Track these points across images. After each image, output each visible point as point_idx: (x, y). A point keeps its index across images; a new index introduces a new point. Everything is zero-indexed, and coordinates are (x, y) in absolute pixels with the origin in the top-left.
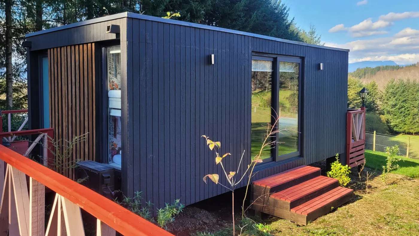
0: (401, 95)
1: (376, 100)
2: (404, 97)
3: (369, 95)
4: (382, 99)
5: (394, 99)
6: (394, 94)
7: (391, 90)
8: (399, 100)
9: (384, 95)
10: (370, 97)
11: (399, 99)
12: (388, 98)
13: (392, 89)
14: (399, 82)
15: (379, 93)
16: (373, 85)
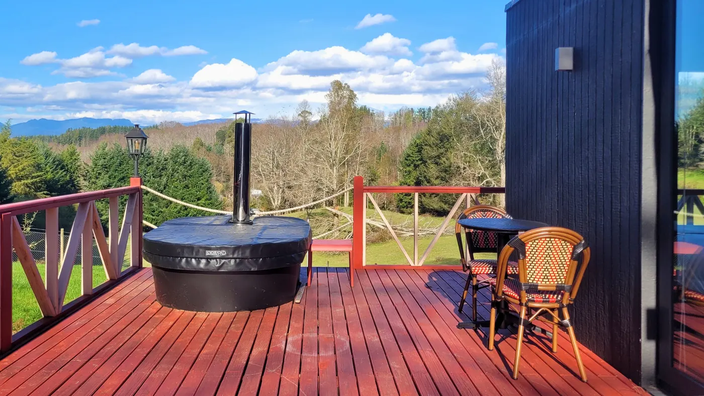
0: (117, 170)
1: (78, 179)
2: (121, 172)
3: (63, 170)
4: (88, 177)
5: (105, 176)
6: (106, 168)
7: (101, 162)
8: (115, 177)
9: (90, 170)
10: (65, 173)
11: (113, 176)
12: (97, 174)
13: (102, 160)
14: (114, 148)
15: (81, 167)
16: (72, 154)
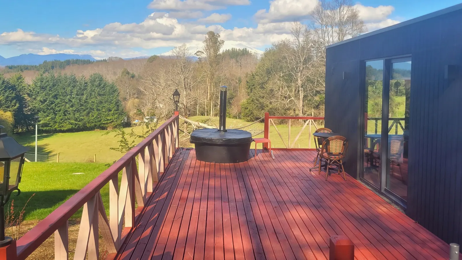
0: (50, 89)
2: (53, 90)
5: (42, 93)
6: (43, 88)
9: (32, 90)
11: (48, 94)
12: (37, 93)
13: (40, 83)
14: (49, 74)
15: (26, 87)
16: (19, 78)
